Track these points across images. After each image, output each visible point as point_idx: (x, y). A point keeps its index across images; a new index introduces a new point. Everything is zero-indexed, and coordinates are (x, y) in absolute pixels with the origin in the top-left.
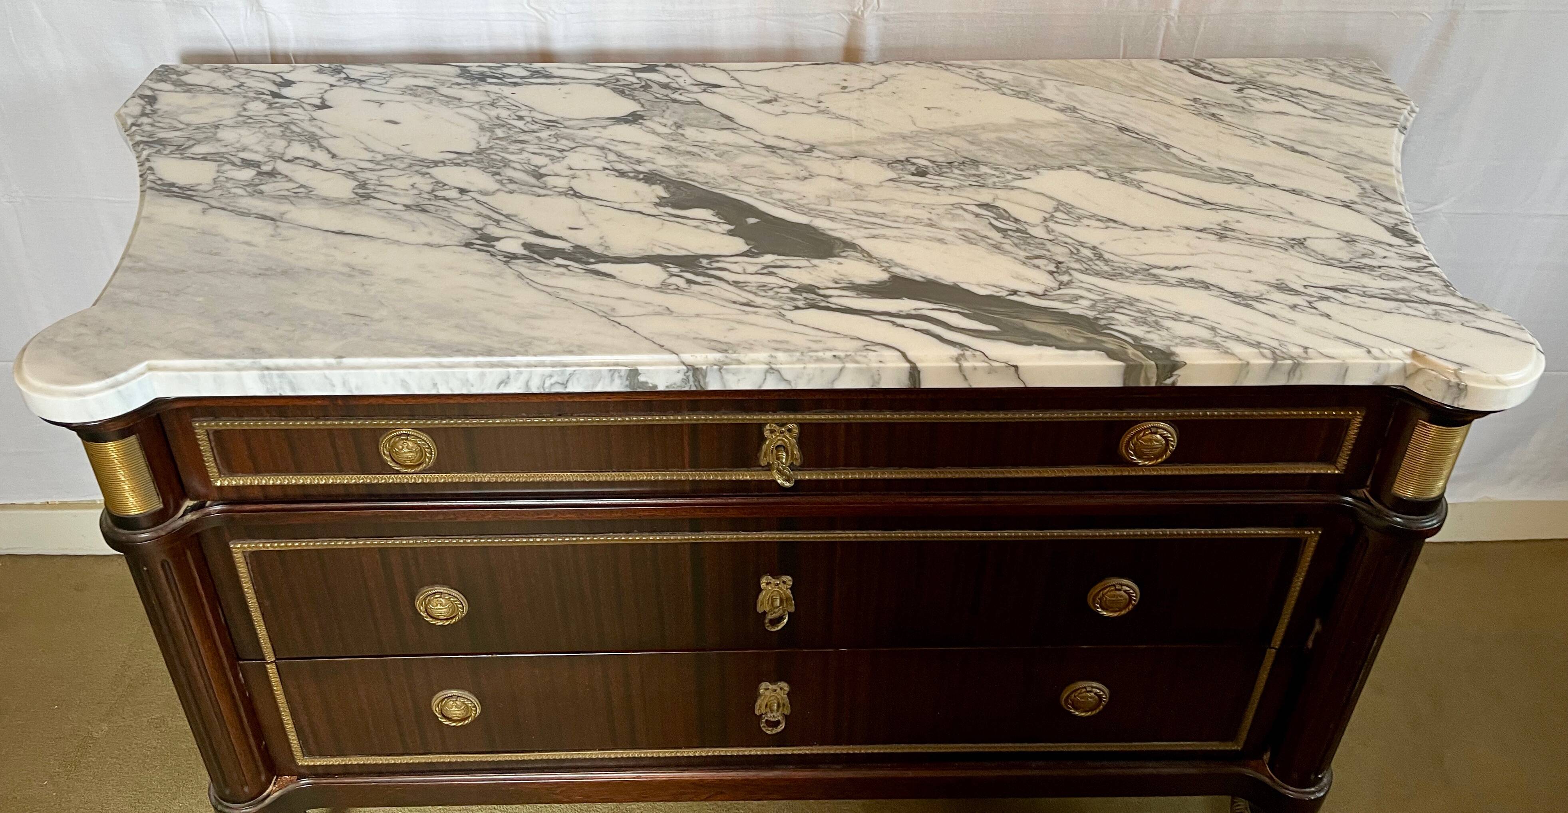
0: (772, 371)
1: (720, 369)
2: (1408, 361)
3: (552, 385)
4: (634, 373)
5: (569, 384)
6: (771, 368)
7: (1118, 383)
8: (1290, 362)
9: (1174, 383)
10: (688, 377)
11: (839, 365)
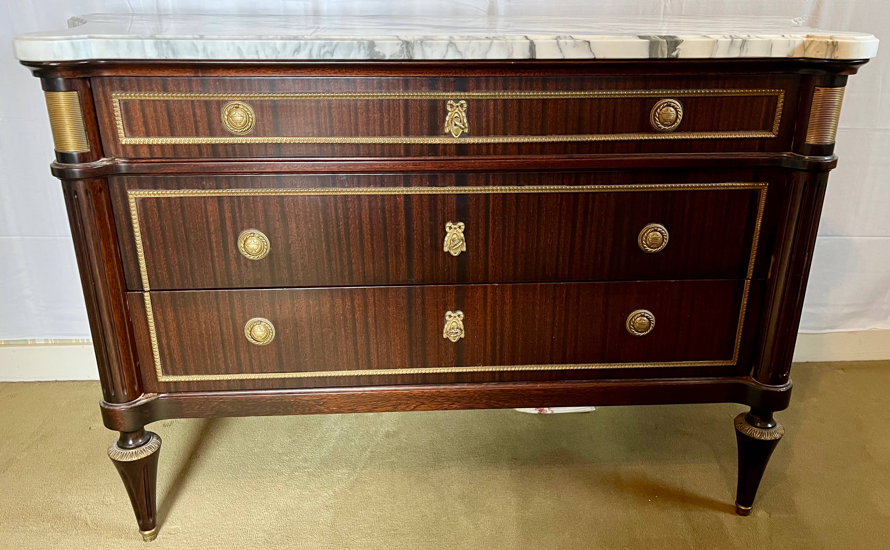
0: (451, 45)
1: (422, 42)
2: (805, 39)
3: (325, 53)
4: (372, 44)
5: (335, 54)
6: (451, 42)
7: (645, 55)
8: (741, 40)
9: (677, 55)
10: (403, 48)
11: (490, 41)
